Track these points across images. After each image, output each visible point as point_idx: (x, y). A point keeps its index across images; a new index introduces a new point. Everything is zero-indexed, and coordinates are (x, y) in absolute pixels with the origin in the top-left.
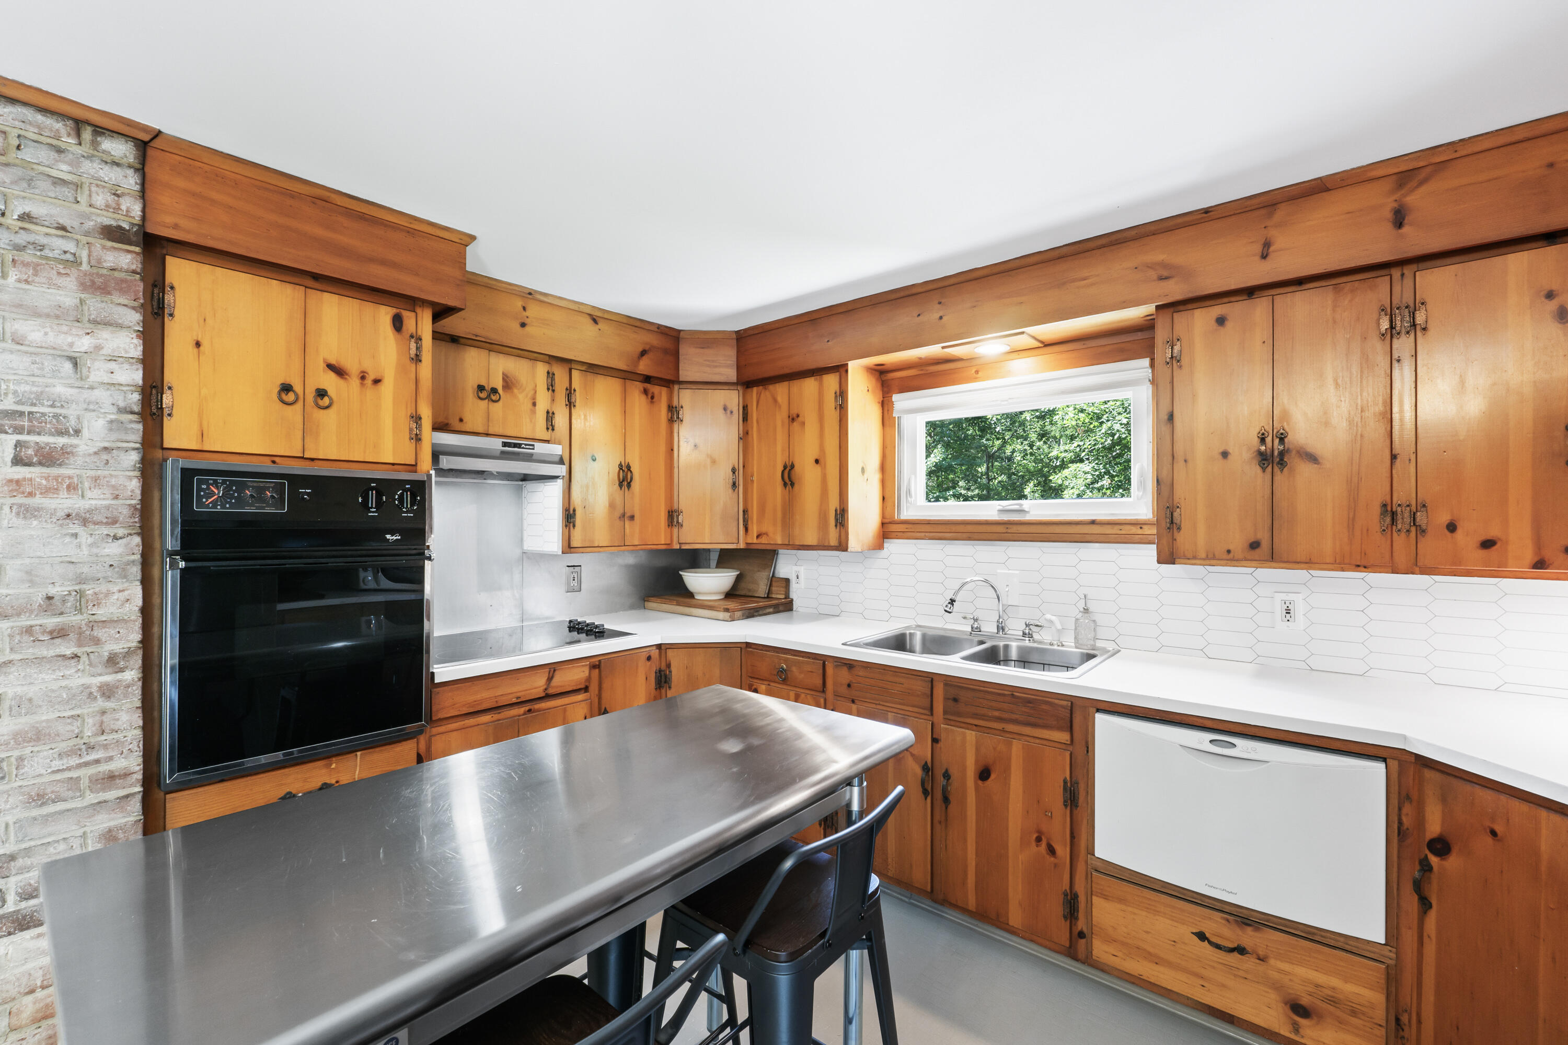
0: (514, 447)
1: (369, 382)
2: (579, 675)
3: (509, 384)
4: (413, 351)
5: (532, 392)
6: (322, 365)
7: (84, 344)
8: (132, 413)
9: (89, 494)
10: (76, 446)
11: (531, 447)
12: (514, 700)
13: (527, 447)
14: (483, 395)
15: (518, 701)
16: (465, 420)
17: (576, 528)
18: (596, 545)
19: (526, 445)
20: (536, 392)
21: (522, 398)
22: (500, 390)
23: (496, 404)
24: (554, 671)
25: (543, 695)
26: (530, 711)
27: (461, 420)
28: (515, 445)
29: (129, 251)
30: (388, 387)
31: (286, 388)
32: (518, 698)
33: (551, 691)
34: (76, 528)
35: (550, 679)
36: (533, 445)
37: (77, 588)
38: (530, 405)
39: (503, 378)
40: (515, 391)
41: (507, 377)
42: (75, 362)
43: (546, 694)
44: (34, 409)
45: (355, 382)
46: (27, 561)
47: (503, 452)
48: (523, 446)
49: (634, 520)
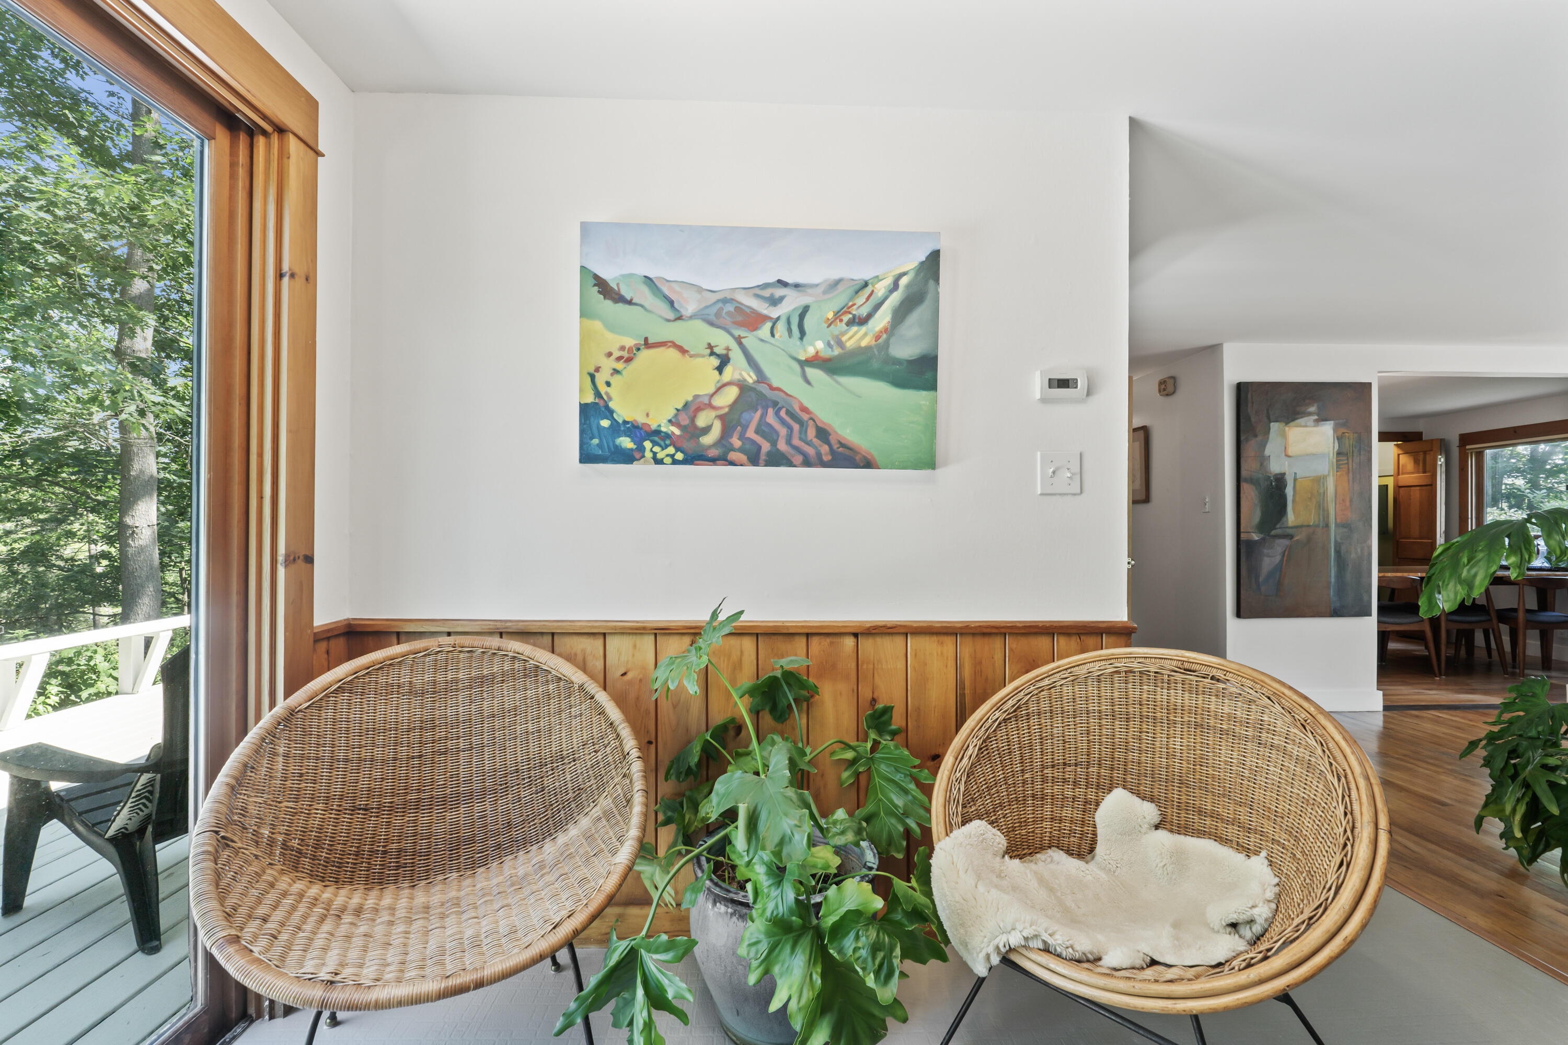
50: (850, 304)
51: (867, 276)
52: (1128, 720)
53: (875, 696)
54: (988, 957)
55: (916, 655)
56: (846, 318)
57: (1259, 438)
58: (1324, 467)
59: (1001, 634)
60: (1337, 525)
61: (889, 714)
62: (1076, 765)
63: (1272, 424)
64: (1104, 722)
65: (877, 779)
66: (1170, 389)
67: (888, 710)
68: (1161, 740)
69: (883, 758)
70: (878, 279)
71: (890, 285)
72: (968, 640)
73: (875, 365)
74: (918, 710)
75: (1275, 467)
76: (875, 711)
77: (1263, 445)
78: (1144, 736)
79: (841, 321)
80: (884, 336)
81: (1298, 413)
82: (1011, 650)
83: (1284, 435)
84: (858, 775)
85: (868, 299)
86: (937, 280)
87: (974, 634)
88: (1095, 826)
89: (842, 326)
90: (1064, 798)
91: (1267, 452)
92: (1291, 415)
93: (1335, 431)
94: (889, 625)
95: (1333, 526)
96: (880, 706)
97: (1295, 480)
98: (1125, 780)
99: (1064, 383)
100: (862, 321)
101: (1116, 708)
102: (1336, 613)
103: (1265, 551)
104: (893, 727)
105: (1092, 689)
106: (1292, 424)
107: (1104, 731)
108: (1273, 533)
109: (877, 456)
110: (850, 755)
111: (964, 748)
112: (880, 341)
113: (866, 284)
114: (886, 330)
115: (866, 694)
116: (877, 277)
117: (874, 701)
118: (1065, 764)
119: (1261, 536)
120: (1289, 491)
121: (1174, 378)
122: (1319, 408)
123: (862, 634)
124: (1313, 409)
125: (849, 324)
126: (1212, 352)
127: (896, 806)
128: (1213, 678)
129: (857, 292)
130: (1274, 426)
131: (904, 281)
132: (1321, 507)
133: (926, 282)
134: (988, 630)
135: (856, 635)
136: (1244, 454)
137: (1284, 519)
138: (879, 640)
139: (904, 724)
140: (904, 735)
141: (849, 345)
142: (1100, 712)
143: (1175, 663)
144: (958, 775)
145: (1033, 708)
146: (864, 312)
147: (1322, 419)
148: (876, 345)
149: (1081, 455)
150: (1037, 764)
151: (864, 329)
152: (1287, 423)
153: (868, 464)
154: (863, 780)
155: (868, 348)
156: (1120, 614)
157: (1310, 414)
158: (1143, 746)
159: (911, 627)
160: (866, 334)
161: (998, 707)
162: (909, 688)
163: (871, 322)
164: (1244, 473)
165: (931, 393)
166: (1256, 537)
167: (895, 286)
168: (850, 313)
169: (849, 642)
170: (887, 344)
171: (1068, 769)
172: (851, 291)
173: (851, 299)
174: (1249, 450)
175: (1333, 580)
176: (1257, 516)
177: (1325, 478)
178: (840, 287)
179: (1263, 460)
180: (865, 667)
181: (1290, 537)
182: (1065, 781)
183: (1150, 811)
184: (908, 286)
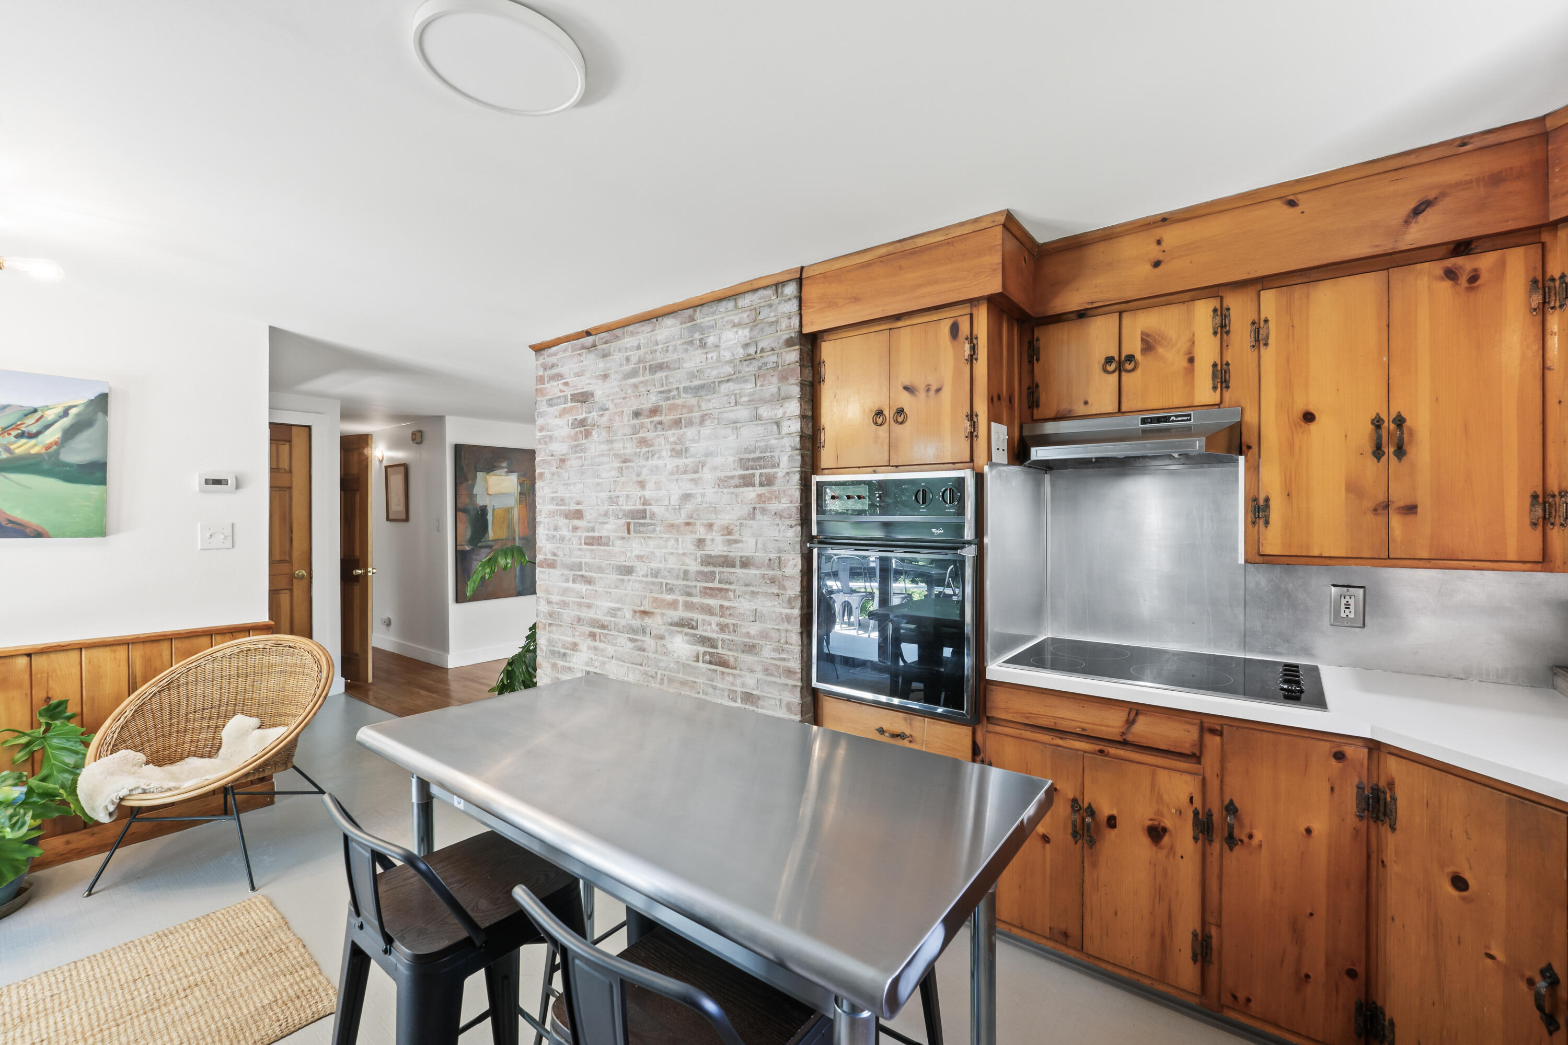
0: (1159, 422)
1: (932, 392)
2: (1185, 736)
3: (1148, 345)
4: (967, 352)
5: (1188, 345)
6: (901, 389)
7: (780, 413)
8: (797, 449)
9: (783, 501)
10: (776, 473)
11: (1185, 418)
12: (1078, 730)
13: (1179, 419)
14: (1111, 368)
15: (1083, 733)
16: (1090, 403)
17: (1269, 526)
18: (1316, 554)
19: (1176, 416)
20: (1193, 343)
21: (1173, 357)
22: (1138, 356)
23: (1132, 374)
24: (1137, 714)
25: (1119, 739)
26: (1101, 751)
27: (1086, 403)
28: (1159, 420)
29: (794, 350)
30: (946, 394)
31: (879, 413)
32: (1084, 729)
33: (1129, 738)
34: (778, 521)
35: (1130, 723)
36: (1190, 415)
37: (778, 555)
38: (1185, 363)
39: (1142, 340)
40: (1160, 350)
41: (1148, 335)
42: (778, 424)
43: (1125, 740)
44: (765, 455)
45: (922, 394)
46: (764, 538)
47: (1144, 431)
48: (1173, 418)
49: (1416, 513)
50: (19, 423)
51: (36, 405)
52: (247, 676)
53: (50, 695)
54: (106, 808)
55: (90, 662)
56: (14, 433)
57: (470, 482)
58: (512, 502)
59: (168, 639)
60: (520, 538)
61: (64, 705)
62: (212, 708)
63: (478, 473)
64: (232, 680)
65: (49, 751)
66: (418, 439)
67: (62, 704)
68: (264, 683)
69: (54, 735)
70: (48, 408)
71: (59, 413)
72: (140, 647)
73: (46, 466)
74: (92, 699)
75: (480, 502)
76: (49, 706)
77: (473, 486)
78: (255, 684)
79: (9, 434)
80: (55, 447)
81: (495, 467)
82: (176, 648)
83: (486, 481)
84: (32, 754)
85: (37, 420)
86: (105, 412)
87: (144, 642)
88: (221, 739)
89: (12, 438)
90: (202, 728)
91: (475, 491)
92: (490, 468)
93: (518, 479)
94: (62, 644)
95: (517, 539)
96: (54, 702)
97: (493, 510)
98: (243, 710)
99: (217, 482)
100: (32, 436)
101: (240, 672)
102: (520, 594)
103: (474, 557)
104: (68, 714)
105: (226, 663)
106: (491, 473)
107: (232, 686)
108: (479, 545)
109: (47, 528)
110: (24, 740)
111: (123, 712)
112: (50, 450)
113: (35, 411)
114: (56, 443)
115: (39, 694)
116: (47, 406)
117: (48, 699)
118: (203, 709)
119: (471, 547)
120: (490, 517)
121: (421, 432)
122: (508, 464)
123: (35, 653)
124: (504, 465)
125: (17, 436)
126: (439, 420)
127: (67, 765)
128: (290, 647)
129: (26, 415)
130: (480, 475)
131: (73, 412)
132: (510, 526)
133: (96, 413)
134: (156, 638)
135: (29, 655)
136: (459, 493)
137: (486, 536)
138: (53, 656)
139: (79, 710)
140: (79, 718)
141: (18, 451)
142: (230, 675)
143: (273, 642)
144: (113, 729)
145: (182, 680)
146: (34, 429)
147: (511, 471)
148: (46, 453)
149: (233, 524)
150: (183, 712)
151: (33, 441)
152: (488, 473)
153: (39, 534)
154: (37, 756)
155: (38, 455)
156: (263, 617)
157: (503, 468)
158: (255, 689)
159: (85, 644)
160: (35, 445)
161: (154, 685)
162: (84, 685)
163: (41, 437)
164: (459, 505)
165: (102, 487)
166: (467, 548)
167: (66, 413)
168: (18, 429)
169: (24, 661)
170: (57, 453)
171: (206, 711)
172: (20, 414)
173: (20, 419)
174: (462, 488)
175: (518, 573)
176: (468, 534)
177: (512, 508)
178: (8, 411)
179: (472, 496)
180: (39, 676)
181: (490, 547)
182: (203, 718)
183: (255, 721)
184: (78, 415)
